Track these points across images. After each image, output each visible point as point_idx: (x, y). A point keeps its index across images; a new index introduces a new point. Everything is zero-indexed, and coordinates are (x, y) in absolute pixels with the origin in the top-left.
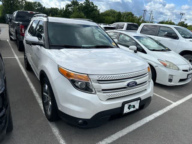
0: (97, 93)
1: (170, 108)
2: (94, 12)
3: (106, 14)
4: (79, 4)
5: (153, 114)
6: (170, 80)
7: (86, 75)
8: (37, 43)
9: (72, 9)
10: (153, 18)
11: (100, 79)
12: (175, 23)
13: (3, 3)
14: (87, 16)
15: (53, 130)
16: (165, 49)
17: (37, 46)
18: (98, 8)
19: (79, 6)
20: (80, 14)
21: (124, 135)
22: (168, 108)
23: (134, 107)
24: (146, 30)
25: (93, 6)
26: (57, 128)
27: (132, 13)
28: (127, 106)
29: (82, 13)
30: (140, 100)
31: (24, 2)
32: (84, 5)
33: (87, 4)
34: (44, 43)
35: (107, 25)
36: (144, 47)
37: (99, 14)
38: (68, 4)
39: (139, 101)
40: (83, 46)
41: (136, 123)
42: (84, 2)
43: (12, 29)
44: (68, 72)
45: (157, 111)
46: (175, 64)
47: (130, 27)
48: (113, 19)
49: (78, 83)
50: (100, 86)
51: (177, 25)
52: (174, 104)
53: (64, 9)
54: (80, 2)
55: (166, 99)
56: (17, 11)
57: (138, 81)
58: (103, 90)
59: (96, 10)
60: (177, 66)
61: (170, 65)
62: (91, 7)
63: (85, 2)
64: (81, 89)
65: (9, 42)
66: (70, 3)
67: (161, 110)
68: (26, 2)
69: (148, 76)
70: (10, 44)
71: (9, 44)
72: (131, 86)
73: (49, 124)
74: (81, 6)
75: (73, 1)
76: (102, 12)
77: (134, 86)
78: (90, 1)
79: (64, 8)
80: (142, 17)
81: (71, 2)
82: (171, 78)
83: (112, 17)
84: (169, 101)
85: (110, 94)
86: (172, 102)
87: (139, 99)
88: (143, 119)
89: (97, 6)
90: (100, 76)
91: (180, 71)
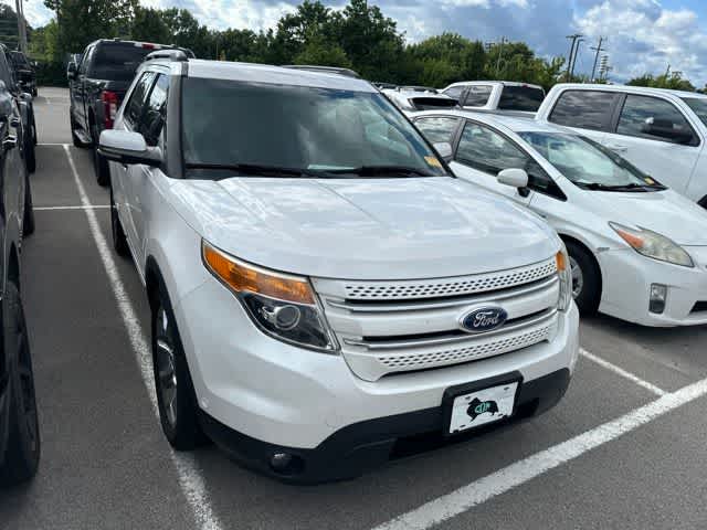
0: (343, 350)
1: (651, 414)
2: (381, 43)
3: (428, 51)
4: (329, 13)
5: (578, 438)
6: (657, 306)
7: (303, 280)
8: (141, 156)
9: (302, 34)
10: (608, 64)
11: (358, 296)
12: (693, 85)
13: (58, 12)
14: (358, 59)
15: (184, 482)
16: (643, 183)
17: (140, 165)
18: (397, 29)
19: (329, 21)
20: (329, 50)
21: (452, 515)
22: (642, 415)
23: (493, 408)
24: (577, 111)
25: (378, 21)
26: (200, 474)
27: (526, 48)
28: (462, 405)
29: (338, 49)
30: (516, 384)
31: (131, 9)
32: (344, 17)
33: (357, 15)
34: (165, 157)
35: (424, 90)
36: (555, 174)
37: (400, 51)
38: (288, 16)
39: (513, 387)
40: (310, 167)
41: (506, 470)
42: (348, 8)
43: (79, 107)
44: (236, 266)
45: (594, 425)
46: (679, 242)
47: (513, 98)
48: (453, 69)
49: (271, 311)
50: (357, 323)
51: (699, 92)
52: (669, 401)
53: (274, 35)
54: (333, 9)
55: (636, 379)
56: (98, 41)
57: (512, 308)
58: (368, 339)
59: (390, 36)
60: (687, 249)
61: (654, 247)
62: (371, 24)
63: (351, 5)
64: (282, 333)
65: (69, 153)
66: (294, 11)
67: (610, 420)
68: (137, 9)
69: (556, 288)
70: (71, 160)
71: (67, 160)
72: (480, 328)
73: (173, 457)
74: (336, 24)
75: (305, 4)
76: (412, 45)
77: (496, 325)
78: (370, 5)
79: (271, 31)
80: (564, 60)
81: (300, 7)
82: (662, 298)
83: (451, 60)
84: (649, 386)
85: (397, 355)
86: (658, 391)
87: (515, 377)
88: (537, 456)
89: (393, 21)
90: (355, 285)
91: (695, 270)
